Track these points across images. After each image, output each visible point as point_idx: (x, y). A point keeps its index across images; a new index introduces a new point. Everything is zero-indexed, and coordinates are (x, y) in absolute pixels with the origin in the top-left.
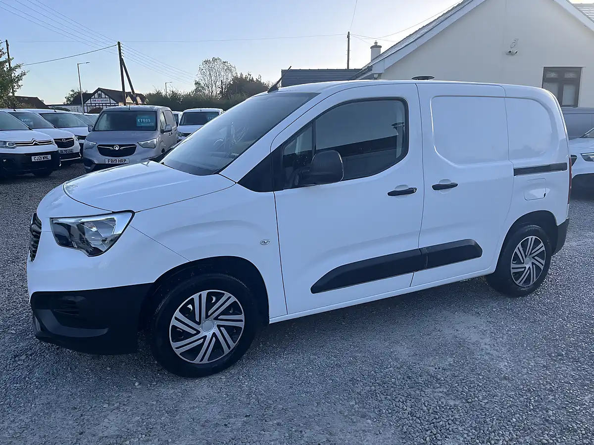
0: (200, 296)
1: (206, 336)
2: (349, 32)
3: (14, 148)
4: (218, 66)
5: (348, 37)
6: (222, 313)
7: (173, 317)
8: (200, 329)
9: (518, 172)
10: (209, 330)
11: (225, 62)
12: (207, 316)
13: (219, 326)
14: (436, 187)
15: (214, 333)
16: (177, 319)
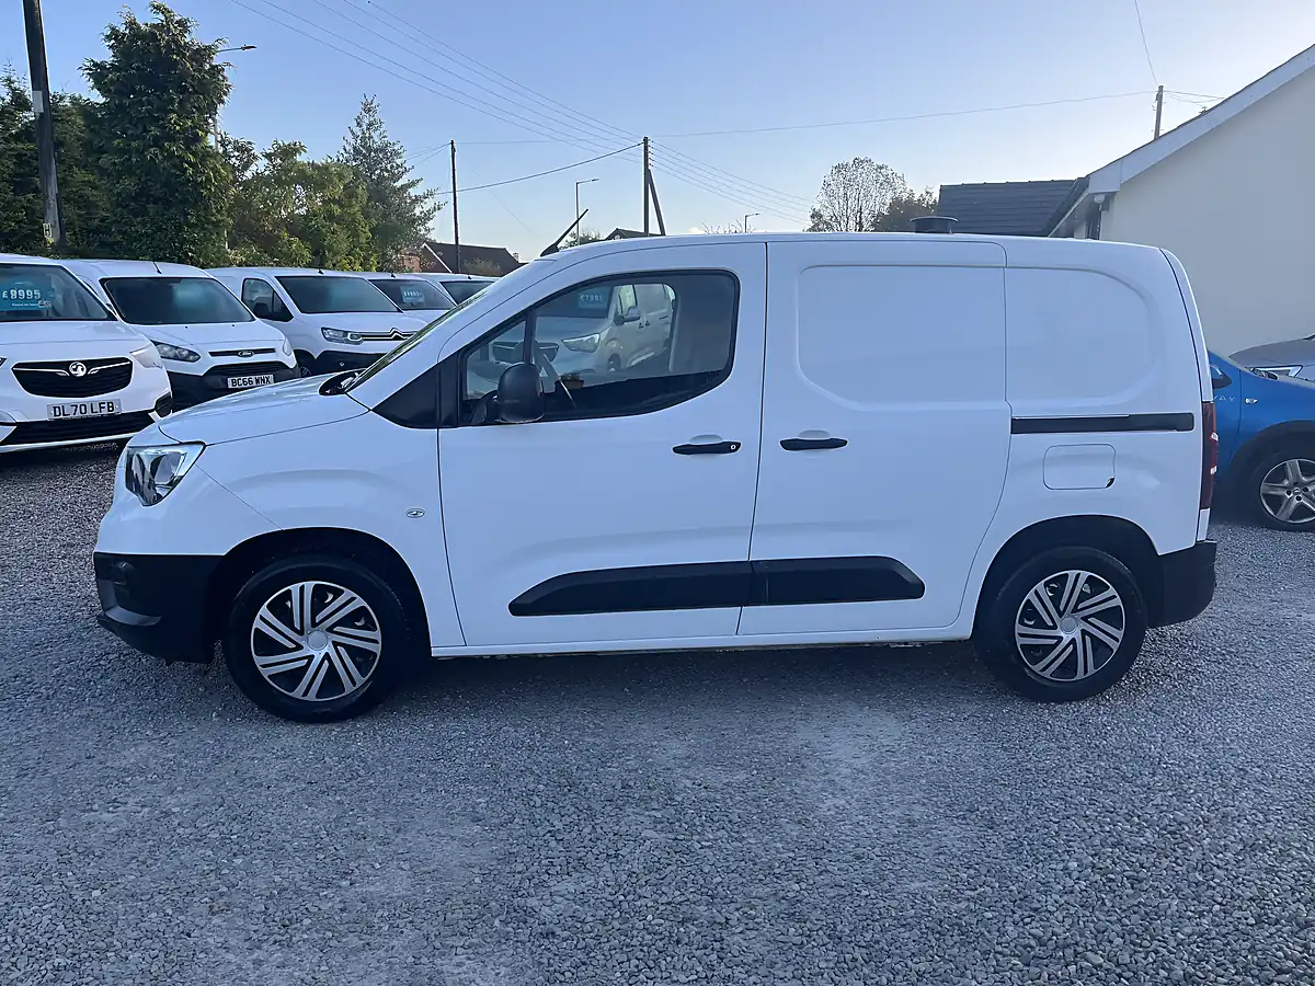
0: (302, 588)
1: (313, 656)
2: (1161, 87)
3: (358, 343)
4: (862, 176)
5: (1159, 98)
6: (340, 623)
7: (258, 616)
8: (303, 643)
9: (1020, 426)
10: (318, 648)
11: (881, 168)
12: (314, 625)
13: (335, 644)
14: (789, 445)
15: (327, 654)
16: (264, 619)
